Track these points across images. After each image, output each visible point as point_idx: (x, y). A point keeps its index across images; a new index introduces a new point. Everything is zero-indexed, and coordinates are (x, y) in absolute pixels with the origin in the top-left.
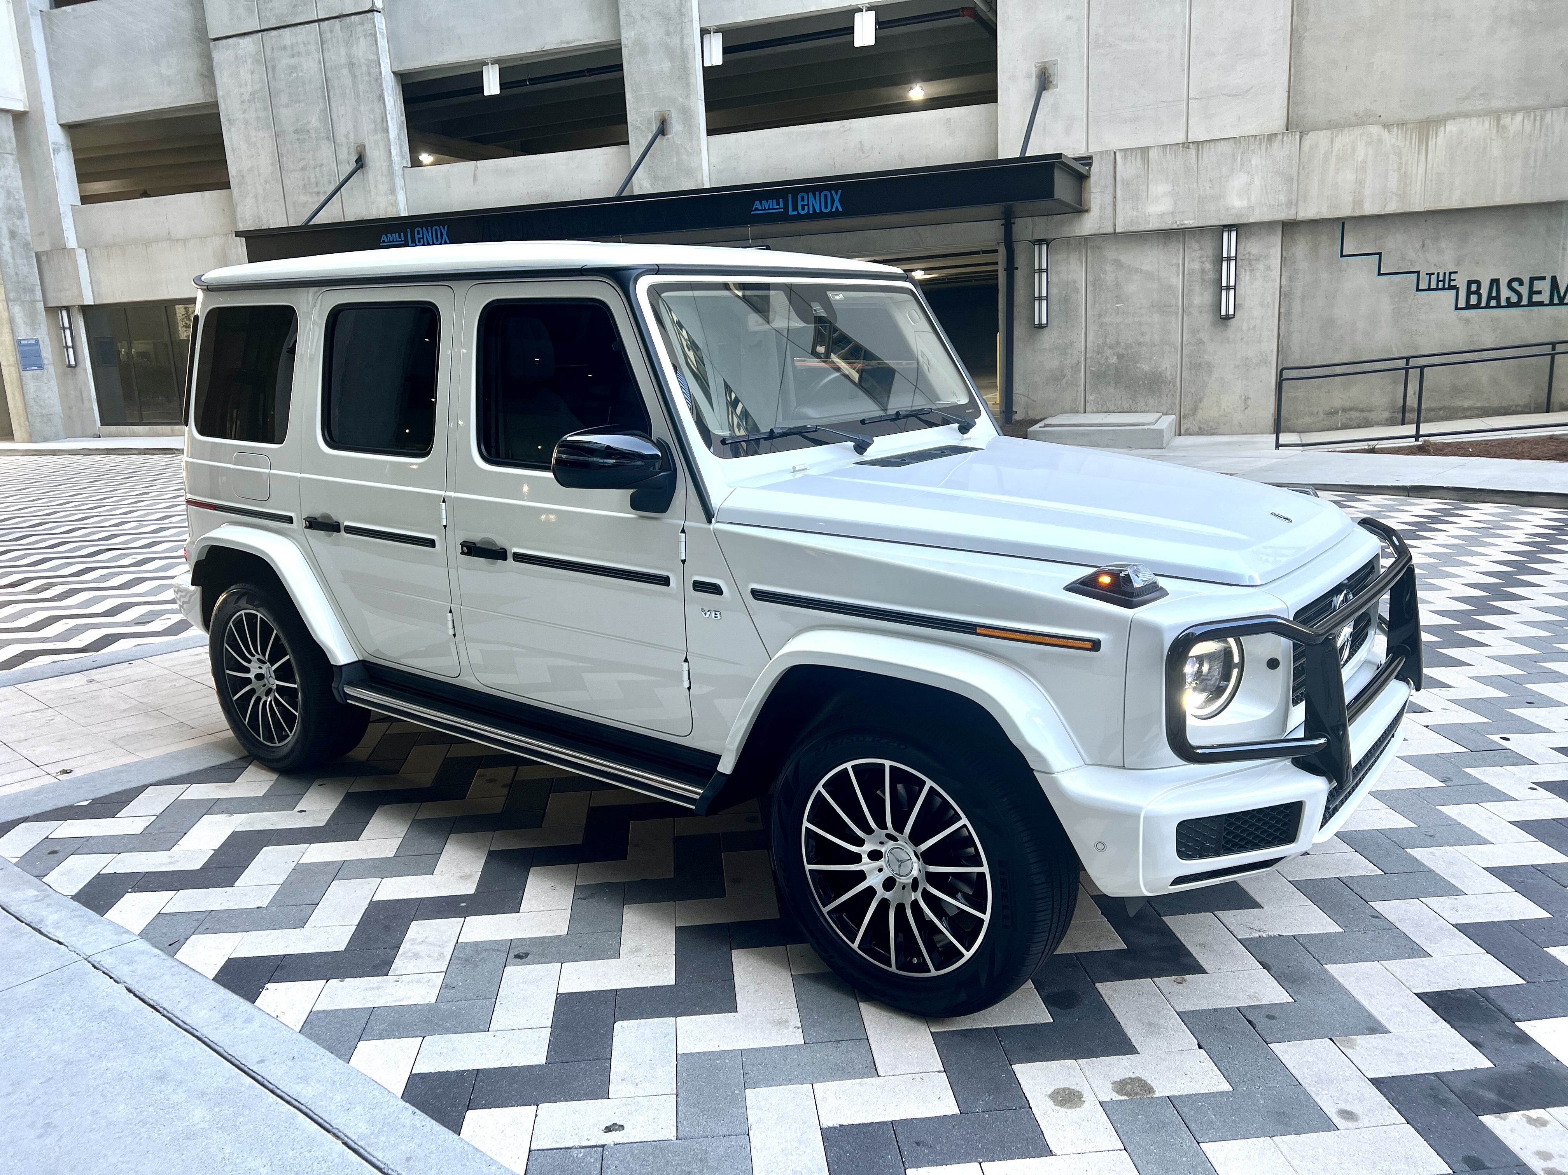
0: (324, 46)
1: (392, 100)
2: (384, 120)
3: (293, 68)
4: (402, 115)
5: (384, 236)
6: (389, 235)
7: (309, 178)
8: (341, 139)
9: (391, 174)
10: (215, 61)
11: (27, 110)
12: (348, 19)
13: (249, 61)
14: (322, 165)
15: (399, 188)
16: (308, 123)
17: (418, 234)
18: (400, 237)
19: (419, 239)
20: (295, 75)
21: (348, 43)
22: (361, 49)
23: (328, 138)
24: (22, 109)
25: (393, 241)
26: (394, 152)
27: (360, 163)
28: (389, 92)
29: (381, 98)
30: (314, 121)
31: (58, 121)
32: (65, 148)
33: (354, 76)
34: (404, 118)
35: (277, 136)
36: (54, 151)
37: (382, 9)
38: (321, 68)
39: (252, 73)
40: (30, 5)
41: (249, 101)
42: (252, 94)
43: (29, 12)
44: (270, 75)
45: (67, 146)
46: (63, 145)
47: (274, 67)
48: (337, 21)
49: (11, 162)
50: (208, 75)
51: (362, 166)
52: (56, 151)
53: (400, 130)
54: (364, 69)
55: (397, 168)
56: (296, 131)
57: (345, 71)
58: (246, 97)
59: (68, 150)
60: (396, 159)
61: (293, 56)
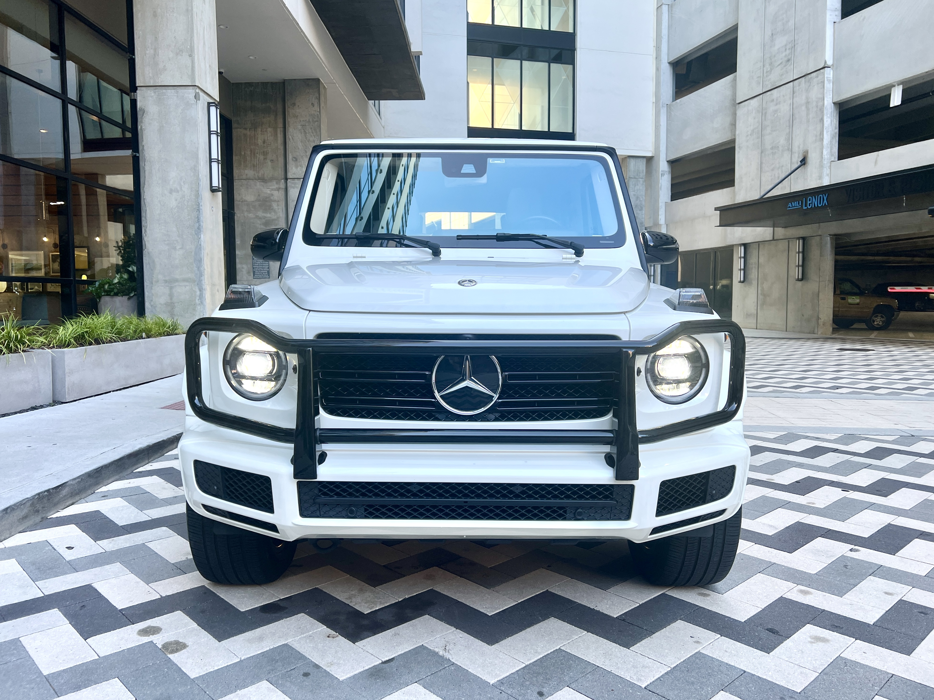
0: (794, 95)
1: (829, 120)
2: (822, 133)
3: (776, 111)
4: (836, 128)
5: (790, 204)
6: (793, 203)
7: (775, 175)
8: (795, 149)
9: (821, 166)
10: (738, 115)
11: (653, 155)
12: (809, 76)
13: (754, 112)
14: (783, 166)
15: (825, 175)
16: (779, 142)
17: (810, 201)
18: (799, 204)
19: (810, 204)
20: (776, 115)
21: (807, 91)
22: (814, 93)
23: (788, 149)
24: (651, 155)
25: (795, 207)
26: (825, 152)
27: (804, 162)
28: (828, 115)
29: (822, 120)
30: (782, 141)
31: (666, 159)
32: (667, 173)
33: (808, 109)
34: (837, 130)
35: (762, 152)
36: (661, 175)
37: (832, 65)
38: (790, 108)
39: (754, 119)
40: (662, 102)
41: (751, 135)
42: (753, 131)
43: (661, 106)
44: (763, 117)
45: (669, 171)
46: (666, 171)
47: (766, 113)
48: (803, 78)
49: (641, 182)
50: (733, 125)
51: (804, 164)
52: (662, 175)
53: (833, 138)
54: (814, 104)
55: (826, 162)
56: (772, 148)
57: (804, 108)
58: (749, 133)
59: (669, 174)
60: (826, 157)
61: (777, 104)
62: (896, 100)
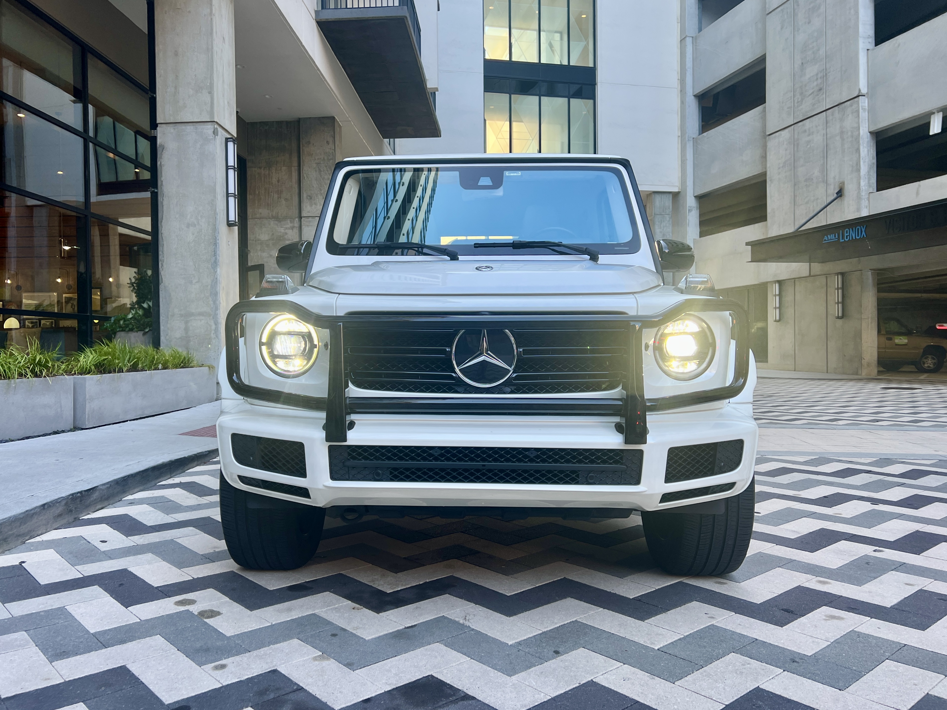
0: (828, 125)
1: (866, 150)
2: (858, 164)
3: (808, 142)
4: (873, 159)
5: (826, 237)
6: (829, 236)
7: (809, 208)
8: (831, 180)
9: (859, 198)
10: (768, 147)
11: (680, 191)
12: (843, 105)
13: (785, 143)
14: (817, 199)
15: (863, 207)
16: (814, 173)
17: (847, 233)
18: (835, 237)
19: (847, 236)
20: (809, 146)
21: (842, 120)
22: (849, 122)
23: (823, 182)
24: (677, 191)
25: (831, 239)
26: (862, 183)
27: (840, 194)
28: (865, 145)
29: (858, 150)
30: (816, 172)
31: (694, 194)
32: (695, 209)
33: (843, 139)
34: (875, 161)
35: (795, 185)
36: (689, 210)
37: (867, 93)
38: (824, 139)
39: (786, 150)
40: (688, 136)
41: (782, 167)
42: (785, 163)
43: (687, 140)
44: (796, 149)
45: (697, 207)
46: (694, 207)
47: (798, 144)
48: (836, 108)
49: (668, 219)
50: (764, 157)
51: (841, 196)
52: (690, 211)
53: (870, 169)
54: (849, 133)
55: (864, 194)
56: (806, 180)
57: (838, 138)
58: (781, 165)
59: (697, 210)
60: (864, 188)
61: (809, 135)
62: (936, 128)
